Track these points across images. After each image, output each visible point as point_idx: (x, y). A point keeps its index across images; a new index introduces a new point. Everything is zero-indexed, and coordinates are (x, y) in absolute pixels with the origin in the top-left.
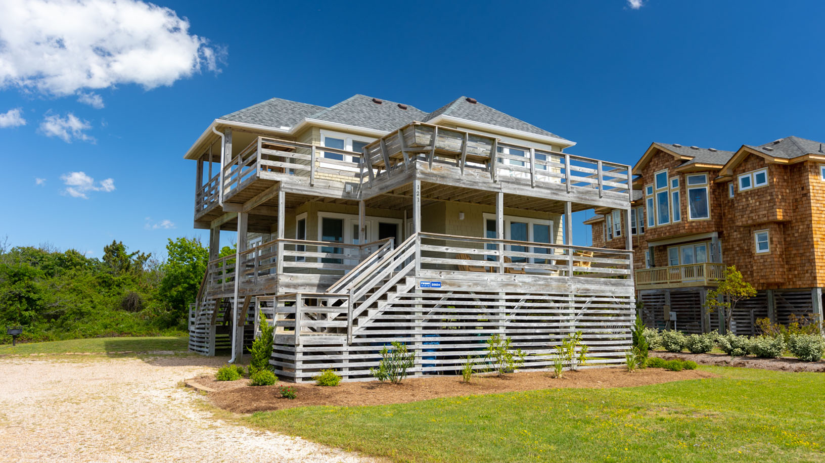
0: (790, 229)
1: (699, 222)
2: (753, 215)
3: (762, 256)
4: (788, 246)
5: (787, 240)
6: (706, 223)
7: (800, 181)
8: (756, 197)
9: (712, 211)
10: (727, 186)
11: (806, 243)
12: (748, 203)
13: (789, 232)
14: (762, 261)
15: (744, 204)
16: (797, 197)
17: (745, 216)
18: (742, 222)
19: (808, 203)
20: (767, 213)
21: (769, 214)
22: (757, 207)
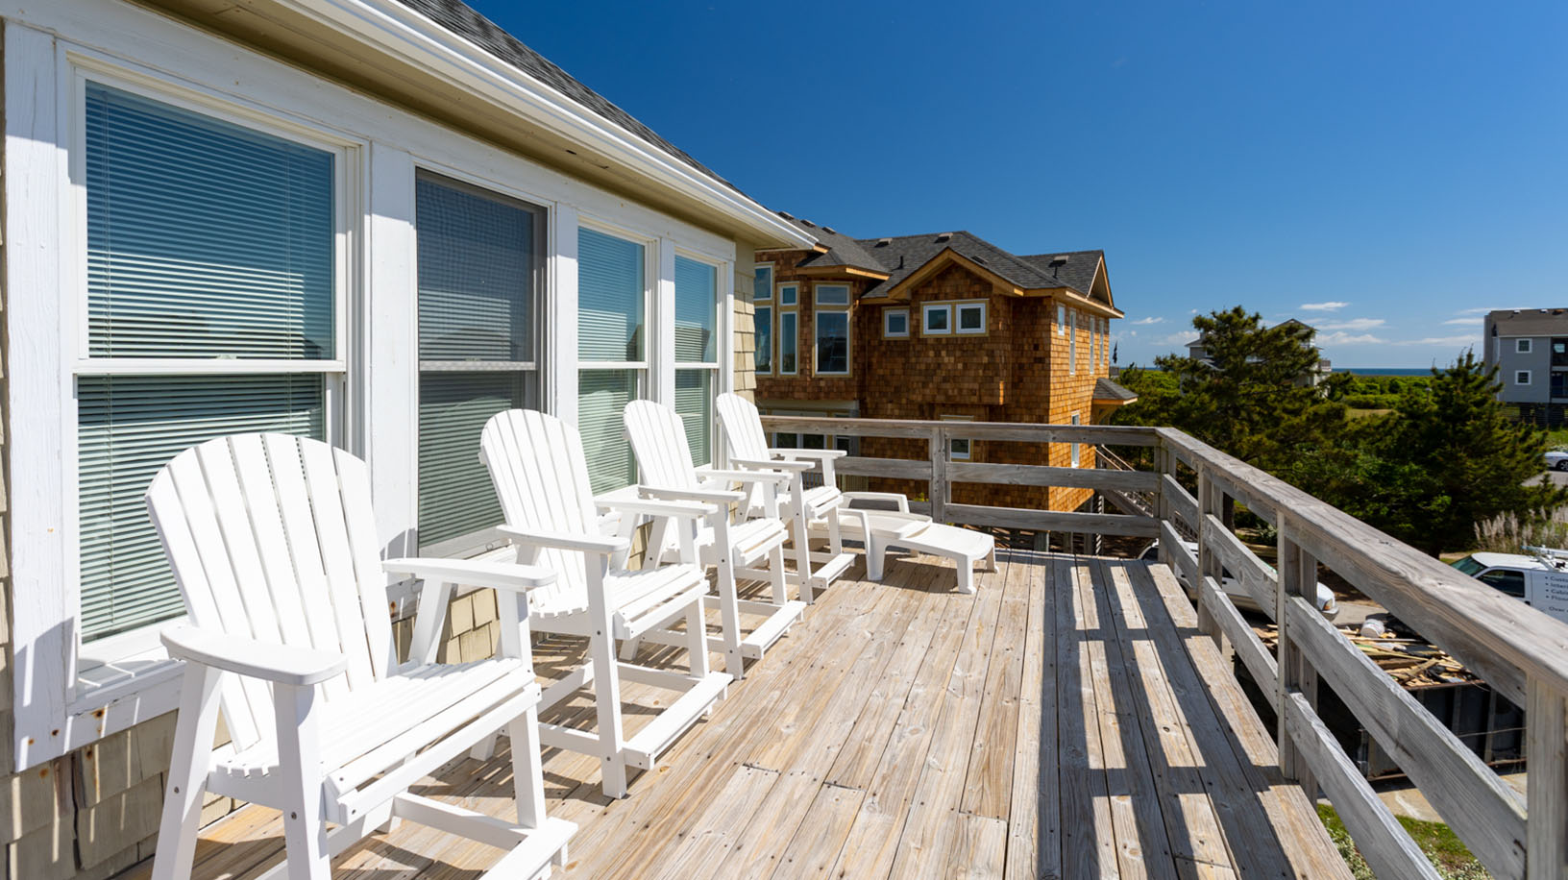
1: (832, 379)
2: (948, 386)
6: (842, 383)
7: (1033, 331)
8: (958, 353)
9: (855, 359)
10: (881, 313)
12: (940, 360)
15: (929, 361)
16: (1024, 360)
17: (931, 386)
18: (924, 395)
19: (1045, 376)
20: (980, 390)
21: (983, 391)
22: (957, 374)
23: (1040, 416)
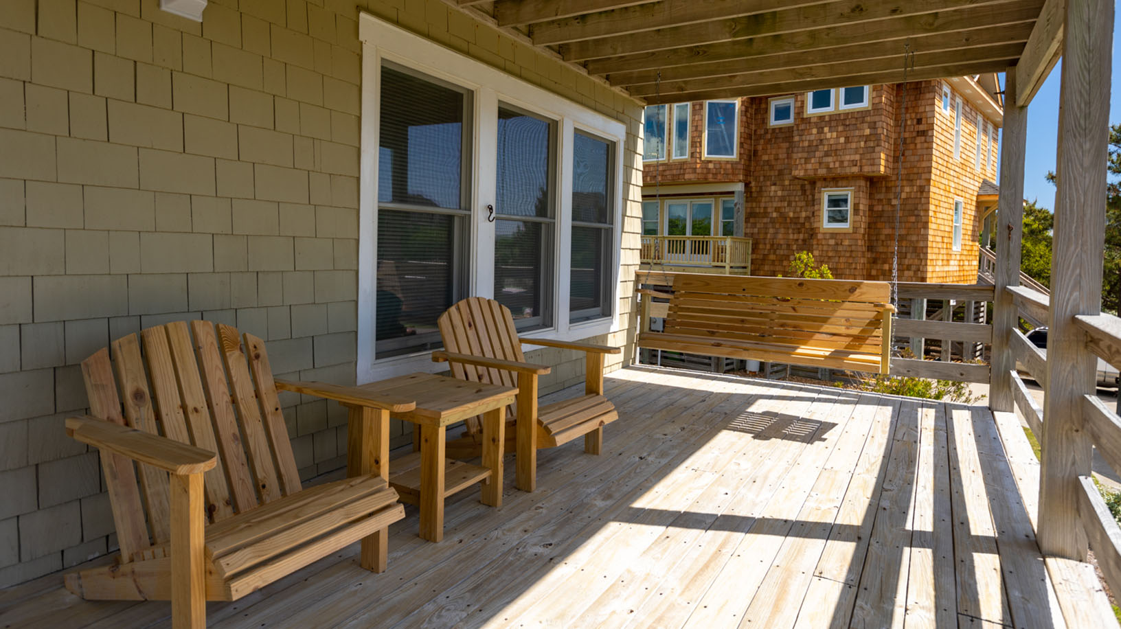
0: (884, 190)
1: (720, 162)
2: (830, 159)
3: (834, 235)
4: (875, 220)
5: (876, 209)
6: (729, 166)
7: (917, 106)
8: (840, 128)
9: (741, 145)
10: (767, 103)
11: (913, 219)
12: (822, 136)
13: (882, 196)
14: (832, 242)
15: (812, 138)
16: (907, 135)
17: (813, 161)
18: (806, 170)
19: (927, 148)
20: (861, 160)
21: (864, 161)
22: (839, 147)
23: (920, 186)
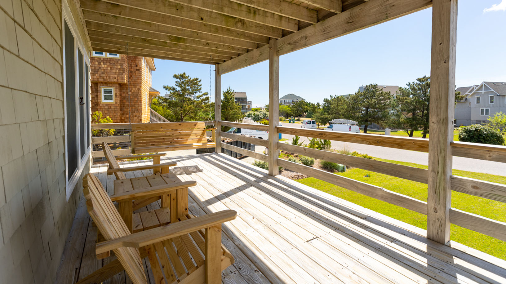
0: (125, 88)
2: (104, 75)
3: (107, 105)
4: (122, 99)
5: (122, 95)
7: (135, 60)
8: (108, 64)
11: (136, 99)
12: (100, 66)
13: (125, 91)
14: (107, 107)
15: (96, 66)
16: (132, 70)
17: (96, 75)
19: (140, 75)
20: (117, 77)
21: (119, 78)
22: (108, 71)
23: (138, 88)
